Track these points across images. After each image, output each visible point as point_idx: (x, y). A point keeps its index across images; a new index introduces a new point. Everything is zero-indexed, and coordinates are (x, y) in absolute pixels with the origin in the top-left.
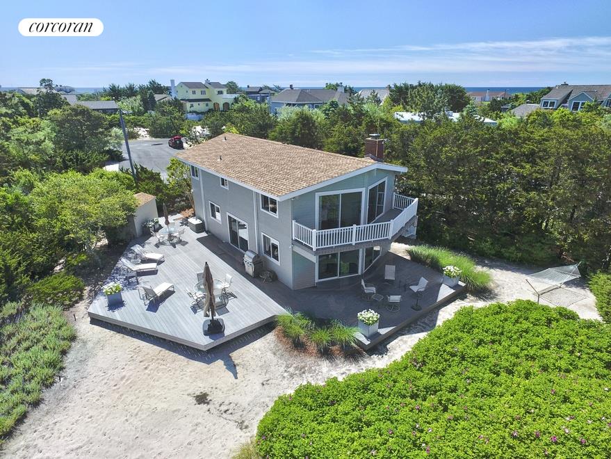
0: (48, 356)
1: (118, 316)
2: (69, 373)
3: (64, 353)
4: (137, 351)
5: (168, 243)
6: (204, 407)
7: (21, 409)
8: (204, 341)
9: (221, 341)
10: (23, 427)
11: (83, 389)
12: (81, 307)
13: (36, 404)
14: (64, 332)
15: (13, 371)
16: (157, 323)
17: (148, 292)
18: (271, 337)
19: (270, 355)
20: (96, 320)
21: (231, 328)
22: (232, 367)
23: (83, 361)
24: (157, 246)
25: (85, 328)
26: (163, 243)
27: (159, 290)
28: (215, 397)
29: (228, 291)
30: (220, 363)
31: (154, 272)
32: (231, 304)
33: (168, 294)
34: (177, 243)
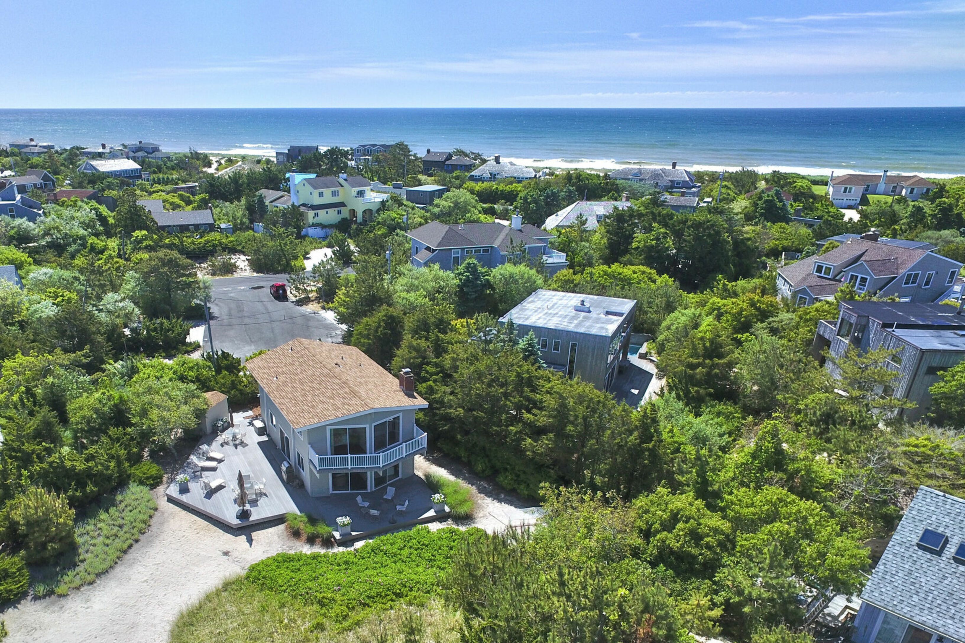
0: (141, 517)
1: (184, 498)
2: (154, 529)
3: (151, 517)
4: (195, 522)
5: (231, 443)
6: (226, 557)
7: (130, 541)
8: (235, 522)
9: (246, 524)
10: (131, 551)
11: (161, 538)
12: (161, 489)
13: (137, 541)
14: (152, 505)
15: (124, 522)
16: (208, 507)
17: (207, 485)
18: (282, 527)
19: (276, 537)
20: (171, 500)
21: (256, 515)
22: (250, 541)
23: (162, 524)
24: (222, 445)
25: (164, 504)
26: (227, 443)
27: (214, 485)
28: (234, 554)
29: (264, 491)
30: (244, 537)
31: (214, 469)
32: (262, 501)
33: (220, 487)
34: (240, 444)
